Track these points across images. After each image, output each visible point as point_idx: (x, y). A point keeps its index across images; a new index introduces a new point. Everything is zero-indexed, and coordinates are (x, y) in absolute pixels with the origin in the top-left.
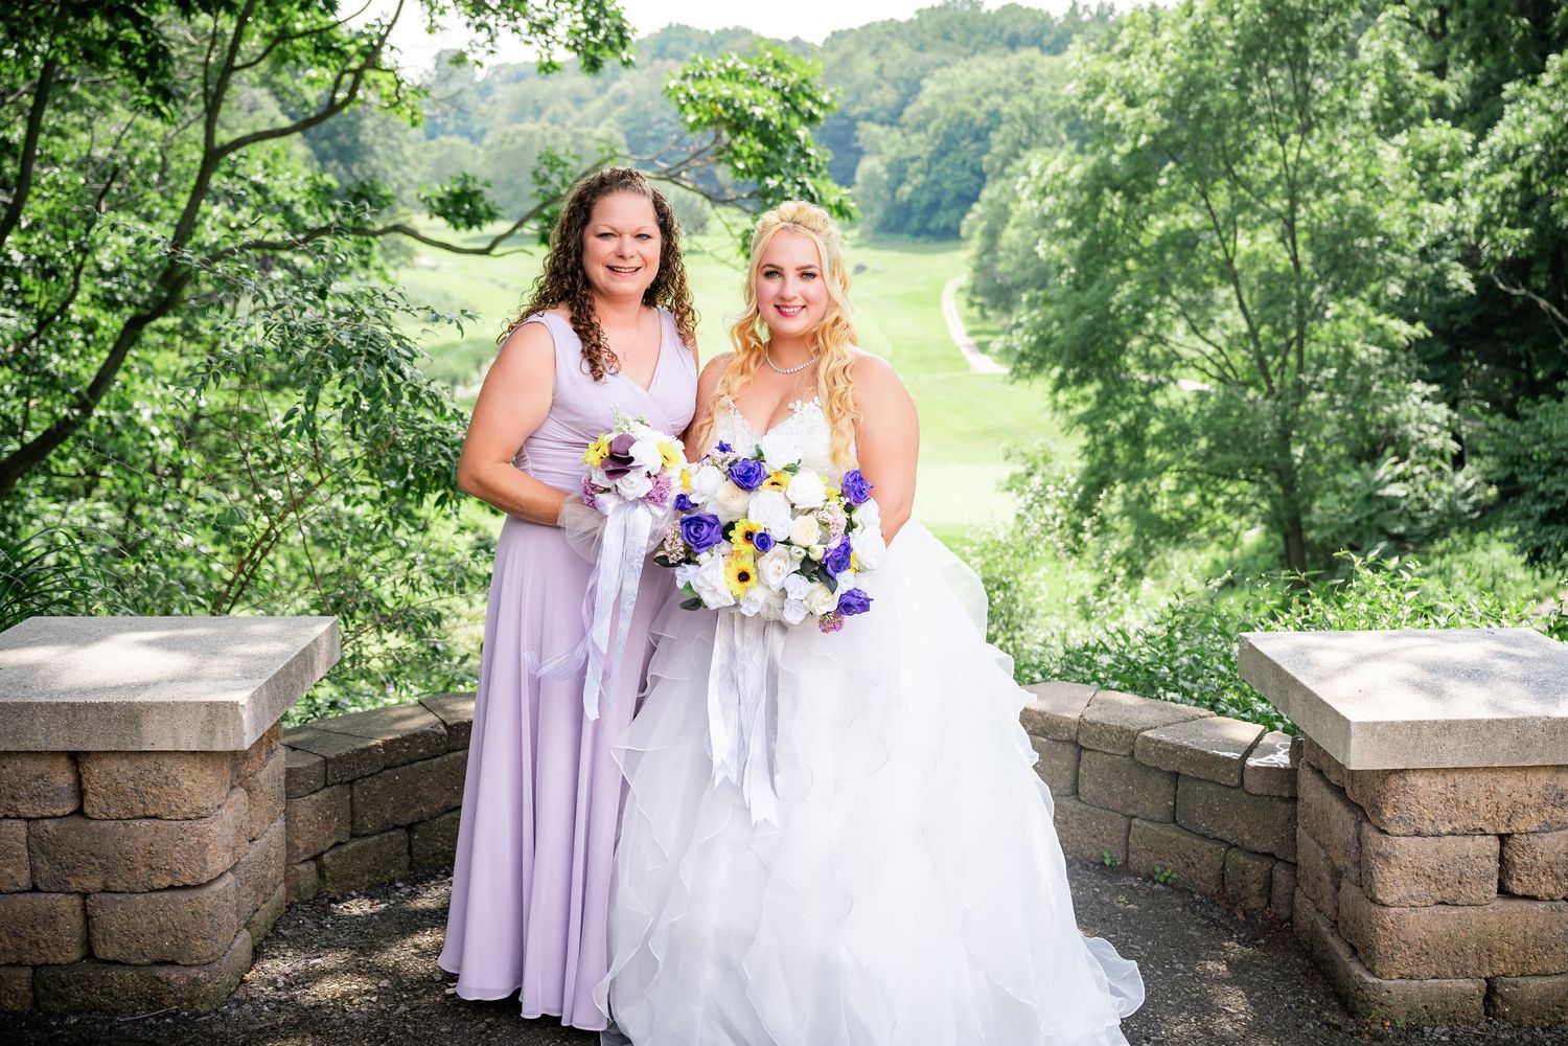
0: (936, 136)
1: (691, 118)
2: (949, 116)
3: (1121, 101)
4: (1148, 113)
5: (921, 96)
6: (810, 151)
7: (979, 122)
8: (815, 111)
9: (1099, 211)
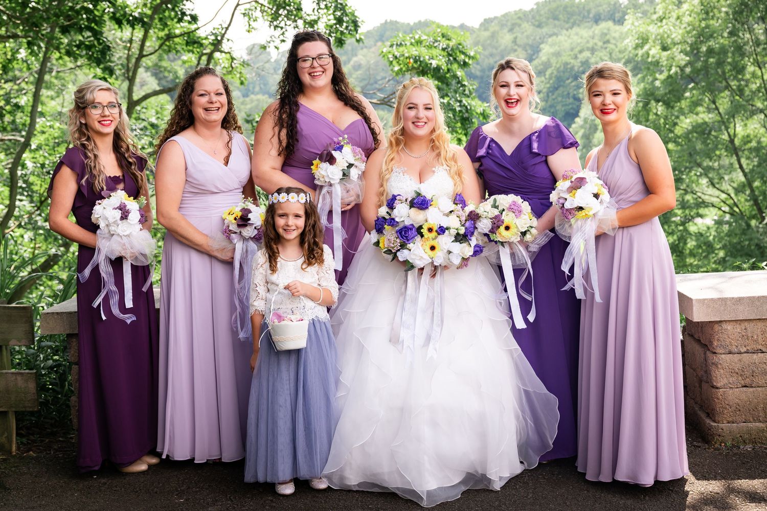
0: (550, 78)
1: (397, 68)
2: (558, 66)
3: (658, 47)
4: (676, 54)
5: (541, 54)
6: (466, 83)
7: (576, 68)
8: (467, 60)
9: (648, 115)
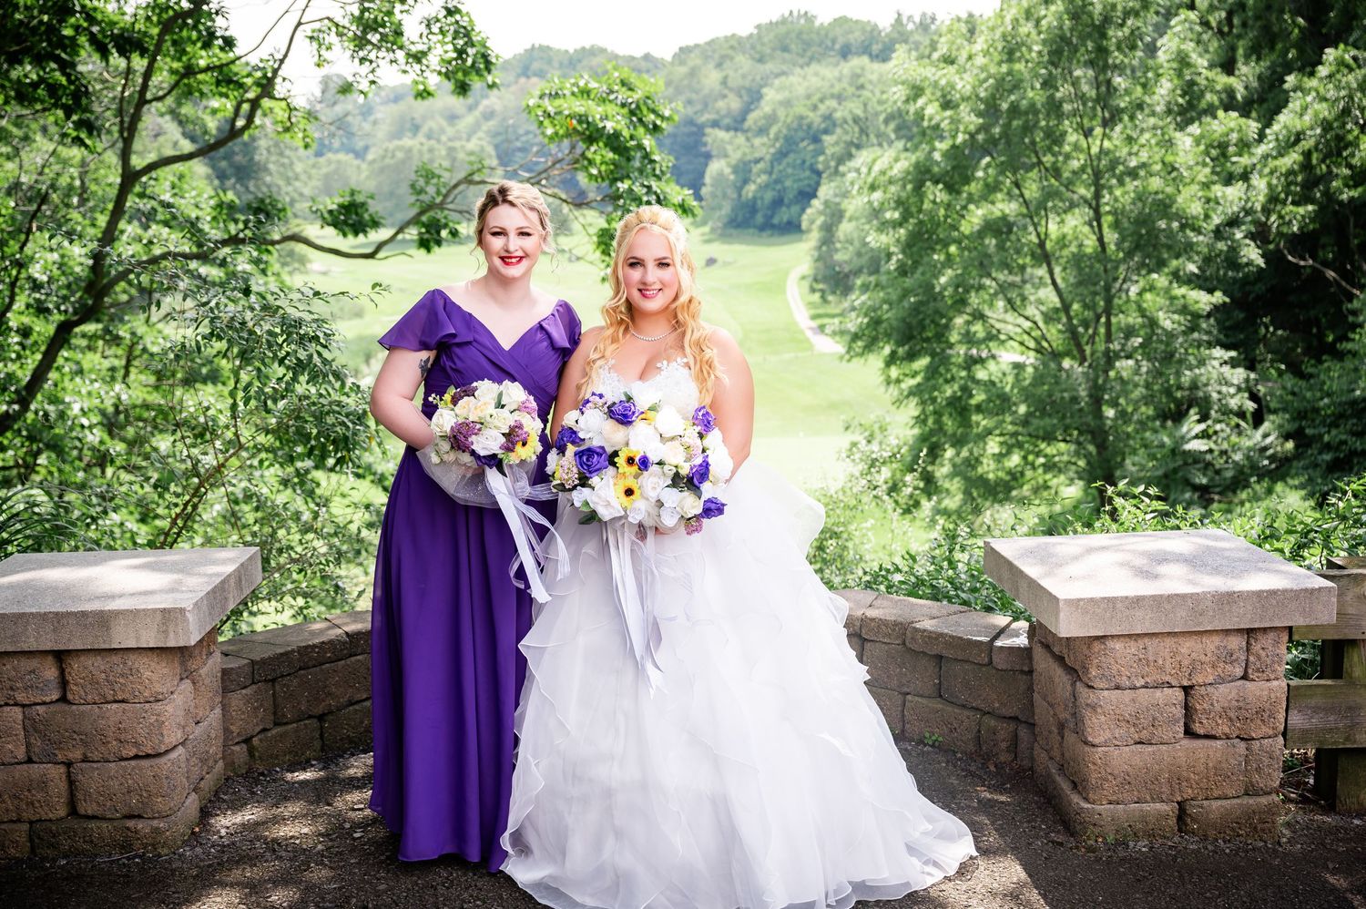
0: (777, 139)
1: (550, 131)
2: (789, 120)
3: (938, 104)
4: (964, 114)
5: (763, 103)
6: (656, 157)
7: (815, 125)
8: (658, 122)
9: (922, 202)
